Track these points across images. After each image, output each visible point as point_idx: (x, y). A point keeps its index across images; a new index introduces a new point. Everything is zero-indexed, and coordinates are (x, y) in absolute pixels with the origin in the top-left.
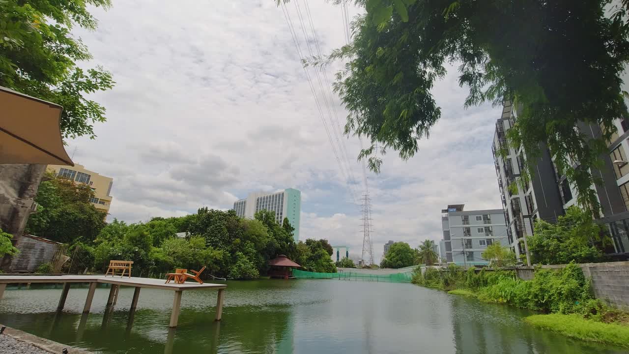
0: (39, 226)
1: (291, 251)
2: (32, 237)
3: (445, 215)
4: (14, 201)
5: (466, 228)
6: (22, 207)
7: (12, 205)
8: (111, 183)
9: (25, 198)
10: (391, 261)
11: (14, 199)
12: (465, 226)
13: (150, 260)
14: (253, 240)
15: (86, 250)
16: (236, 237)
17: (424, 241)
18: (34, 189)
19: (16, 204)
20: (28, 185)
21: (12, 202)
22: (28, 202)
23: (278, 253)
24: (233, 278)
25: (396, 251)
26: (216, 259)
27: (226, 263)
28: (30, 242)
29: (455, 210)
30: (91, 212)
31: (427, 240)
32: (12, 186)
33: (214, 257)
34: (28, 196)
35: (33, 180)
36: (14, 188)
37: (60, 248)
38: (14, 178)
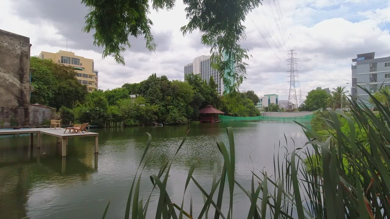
0: (48, 96)
1: (217, 102)
2: (35, 105)
3: (354, 64)
4: (19, 85)
5: (373, 75)
6: (25, 88)
7: (19, 88)
8: (93, 63)
9: (24, 83)
10: (308, 106)
11: (19, 84)
12: (372, 73)
13: (108, 115)
14: (182, 97)
15: (68, 111)
16: (167, 95)
17: (336, 88)
18: (28, 77)
19: (20, 87)
20: (23, 75)
21: (18, 86)
22: (27, 85)
23: (205, 105)
24: (168, 124)
25: (313, 97)
26: (153, 111)
27: (162, 114)
28: (36, 108)
29: (363, 58)
30: (76, 85)
31: (339, 87)
32: (15, 76)
33: (152, 110)
34: (25, 82)
35: (25, 71)
36: (17, 78)
37: (53, 111)
38: (14, 71)
